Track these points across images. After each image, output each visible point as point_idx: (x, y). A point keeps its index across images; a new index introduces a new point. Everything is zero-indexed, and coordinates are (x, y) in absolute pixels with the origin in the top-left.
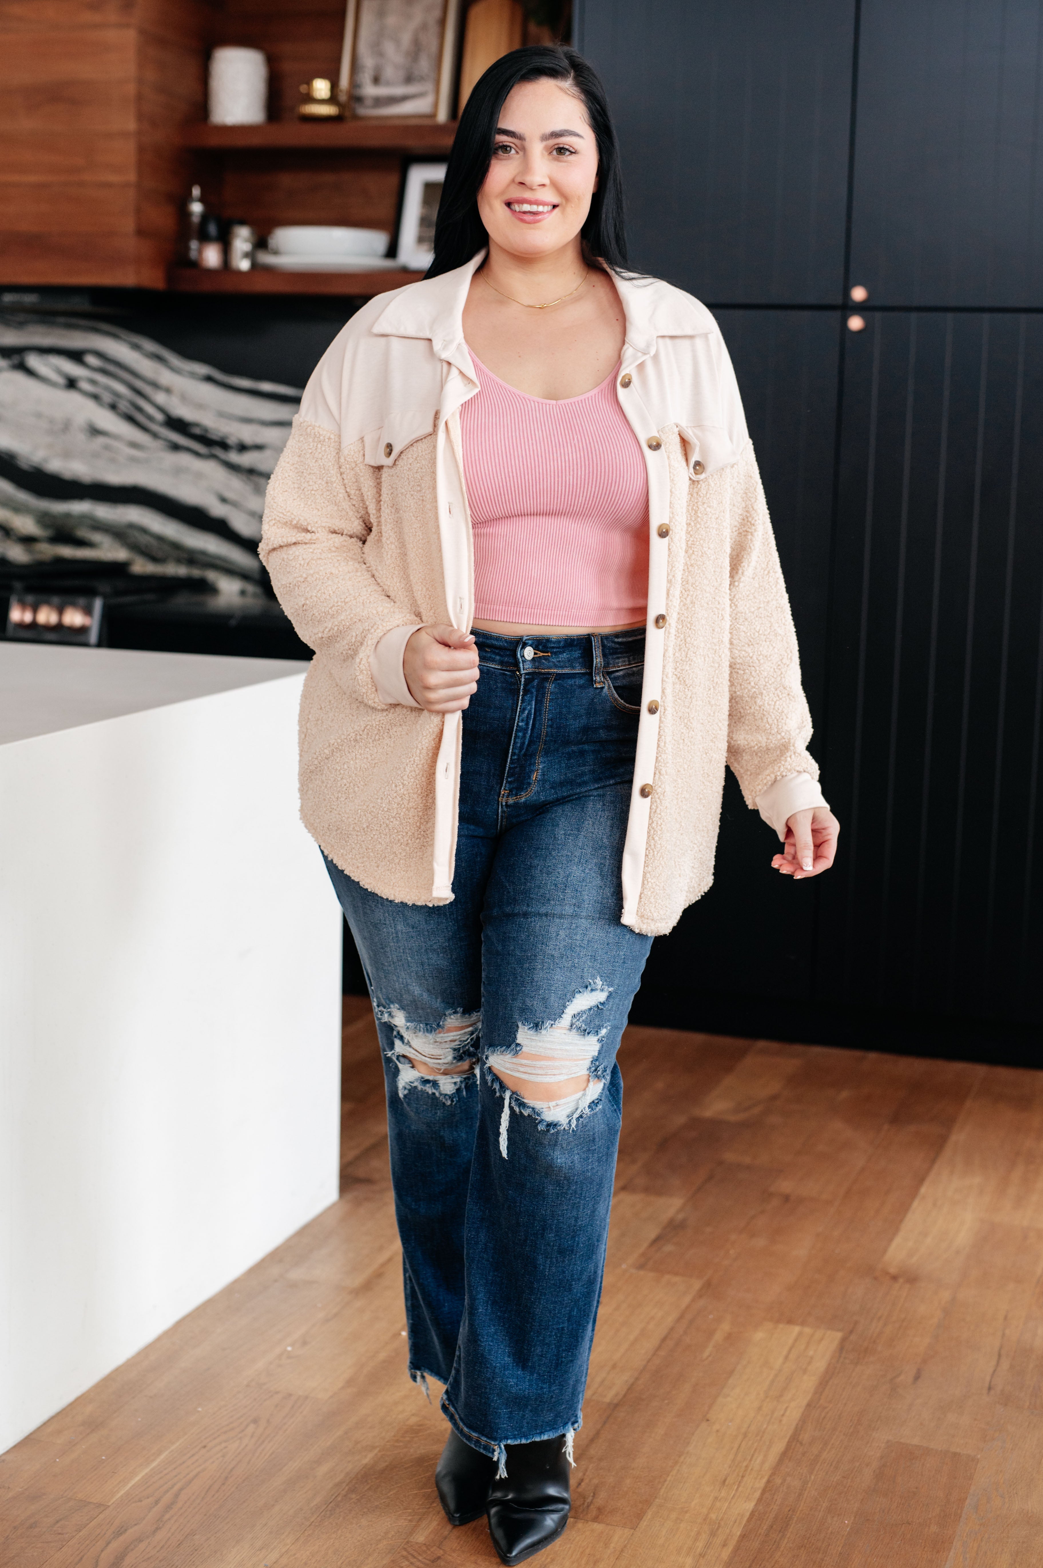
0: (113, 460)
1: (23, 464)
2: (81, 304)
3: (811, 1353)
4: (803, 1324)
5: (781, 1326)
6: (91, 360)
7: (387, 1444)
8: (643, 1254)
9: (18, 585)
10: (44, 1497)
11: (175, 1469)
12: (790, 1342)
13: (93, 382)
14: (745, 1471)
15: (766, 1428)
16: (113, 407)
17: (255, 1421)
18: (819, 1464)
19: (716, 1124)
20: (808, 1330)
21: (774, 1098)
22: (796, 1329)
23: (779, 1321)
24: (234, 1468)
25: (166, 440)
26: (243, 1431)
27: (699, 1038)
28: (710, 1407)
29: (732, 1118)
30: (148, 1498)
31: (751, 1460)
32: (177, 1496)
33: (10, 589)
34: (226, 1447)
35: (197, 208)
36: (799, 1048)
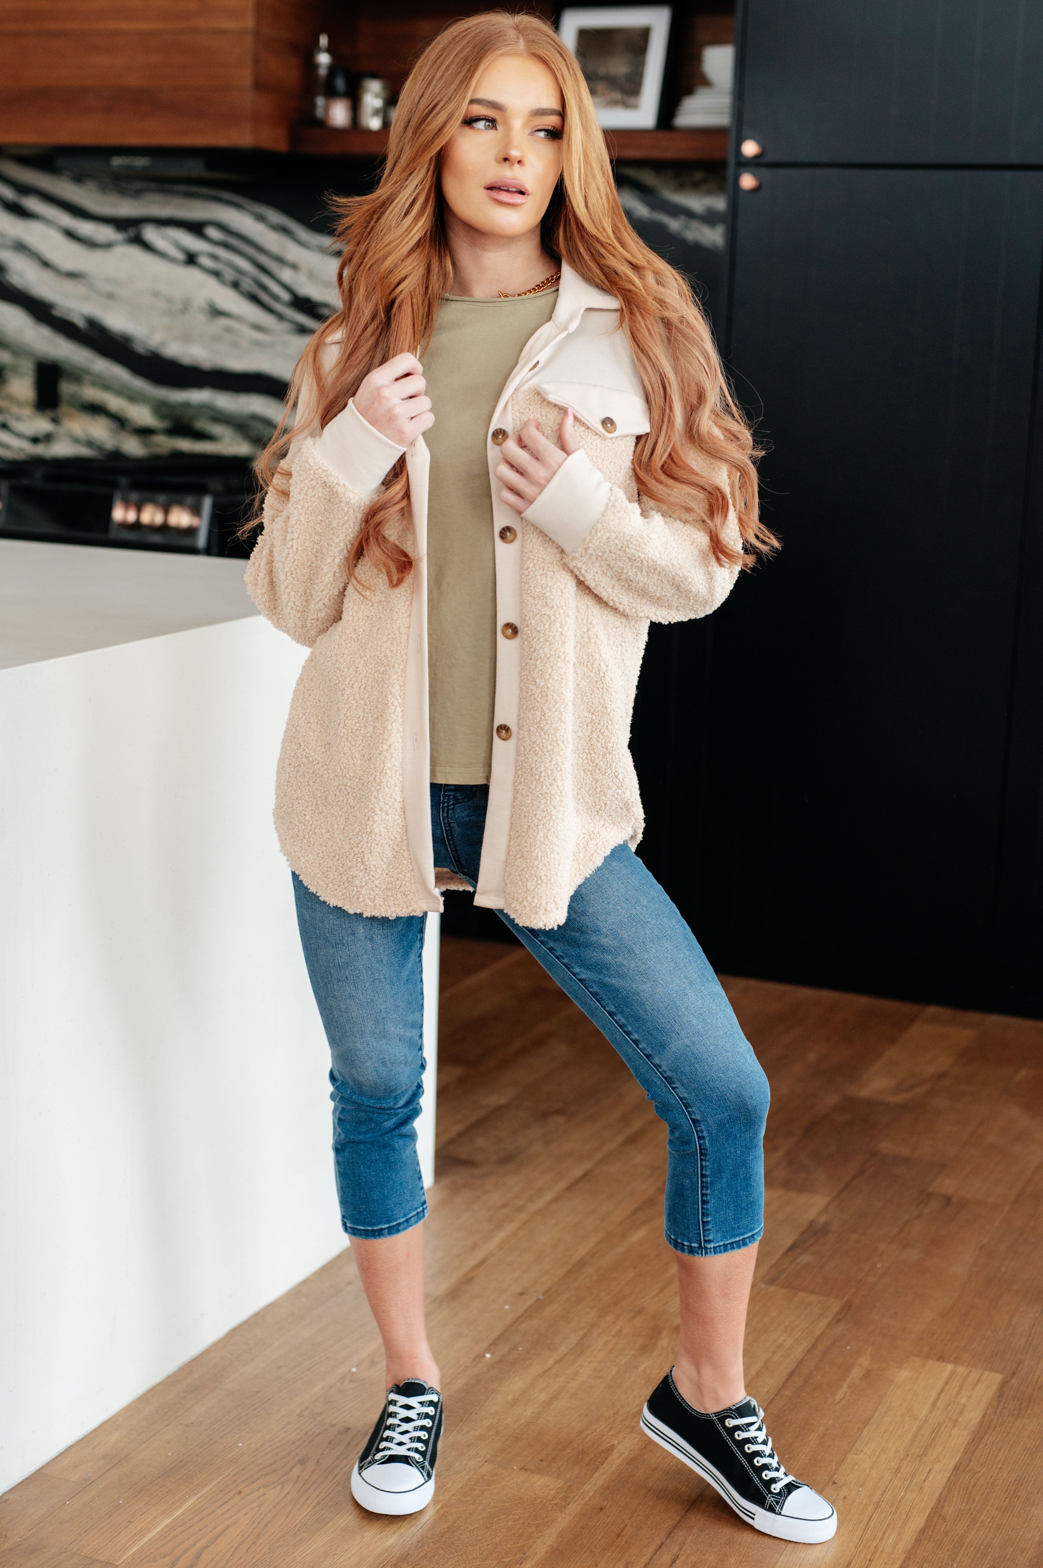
0: (235, 345)
1: (140, 349)
2: (195, 168)
3: (964, 1400)
4: (957, 1361)
5: (930, 1362)
6: (212, 232)
7: (453, 1497)
8: (776, 1265)
9: (123, 481)
10: (44, 1550)
11: (201, 1520)
12: (940, 1384)
13: (214, 257)
14: (874, 1553)
15: (903, 1497)
16: (235, 285)
17: (302, 1462)
18: (964, 1548)
19: (872, 1104)
20: (961, 1370)
21: (942, 1076)
22: (949, 1368)
23: (928, 1357)
24: (270, 1521)
25: (292, 322)
26: (287, 1474)
27: (862, 1001)
28: (839, 1464)
29: (892, 1099)
30: (164, 1557)
31: (882, 1539)
32: (199, 1555)
33: (115, 485)
34: (264, 1494)
35: (324, 59)
36: (974, 1016)
